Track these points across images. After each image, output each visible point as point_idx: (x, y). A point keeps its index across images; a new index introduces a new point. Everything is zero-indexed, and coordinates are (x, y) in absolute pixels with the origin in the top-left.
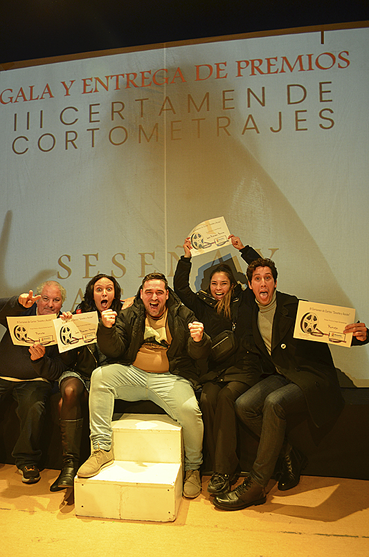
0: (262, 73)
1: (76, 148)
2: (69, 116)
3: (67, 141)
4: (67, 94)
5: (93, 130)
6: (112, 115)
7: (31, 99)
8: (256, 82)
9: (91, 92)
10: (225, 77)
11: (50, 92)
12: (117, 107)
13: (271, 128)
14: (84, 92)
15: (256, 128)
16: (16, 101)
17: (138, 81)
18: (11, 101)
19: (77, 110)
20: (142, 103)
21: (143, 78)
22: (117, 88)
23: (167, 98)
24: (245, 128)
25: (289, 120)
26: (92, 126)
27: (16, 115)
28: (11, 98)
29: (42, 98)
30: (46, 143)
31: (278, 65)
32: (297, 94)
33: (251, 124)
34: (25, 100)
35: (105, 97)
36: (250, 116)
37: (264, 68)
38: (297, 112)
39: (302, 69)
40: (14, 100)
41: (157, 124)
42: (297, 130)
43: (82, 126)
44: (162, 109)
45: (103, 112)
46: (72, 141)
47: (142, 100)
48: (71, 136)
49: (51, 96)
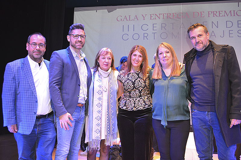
0: (217, 16)
1: (148, 39)
2: (145, 27)
3: (144, 37)
4: (144, 19)
5: (154, 33)
6: (162, 28)
7: (130, 20)
8: (215, 19)
9: (153, 19)
10: (204, 17)
11: (137, 18)
12: (163, 25)
13: (220, 36)
14: (151, 19)
15: (215, 35)
16: (123, 21)
17: (171, 16)
18: (121, 20)
19: (148, 26)
20: (173, 24)
21: (173, 15)
22: (163, 18)
23: (182, 23)
24: (211, 36)
25: (227, 33)
26: (154, 32)
27: (123, 26)
28: (121, 19)
29: (134, 20)
30: (136, 37)
31: (223, 14)
32: (229, 24)
33: (213, 34)
34: (127, 20)
35: (159, 22)
36: (213, 31)
37: (218, 14)
38: (229, 31)
39: (231, 16)
40: (122, 20)
41: (179, 32)
42: (230, 37)
43: (150, 31)
44: (181, 27)
45: (158, 27)
46: (146, 37)
47: (173, 23)
48: (146, 35)
49: (138, 20)
